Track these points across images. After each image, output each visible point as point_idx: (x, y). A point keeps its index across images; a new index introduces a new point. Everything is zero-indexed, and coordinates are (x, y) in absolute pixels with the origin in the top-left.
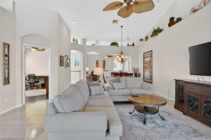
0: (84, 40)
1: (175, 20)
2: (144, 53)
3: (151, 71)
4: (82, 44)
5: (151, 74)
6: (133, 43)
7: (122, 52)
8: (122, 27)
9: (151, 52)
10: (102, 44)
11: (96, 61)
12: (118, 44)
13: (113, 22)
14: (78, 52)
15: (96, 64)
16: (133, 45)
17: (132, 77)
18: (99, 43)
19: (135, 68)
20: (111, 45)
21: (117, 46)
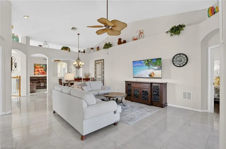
0: (28, 39)
1: (122, 41)
2: (95, 61)
3: (103, 76)
4: (25, 43)
5: (103, 78)
6: (84, 50)
7: (78, 58)
8: (79, 34)
9: (103, 61)
10: (51, 46)
11: (35, 64)
12: (70, 49)
13: (72, 29)
14: (17, 53)
15: (33, 69)
16: (84, 52)
17: (81, 82)
18: (48, 45)
19: (86, 74)
20: (62, 49)
21: (69, 51)
